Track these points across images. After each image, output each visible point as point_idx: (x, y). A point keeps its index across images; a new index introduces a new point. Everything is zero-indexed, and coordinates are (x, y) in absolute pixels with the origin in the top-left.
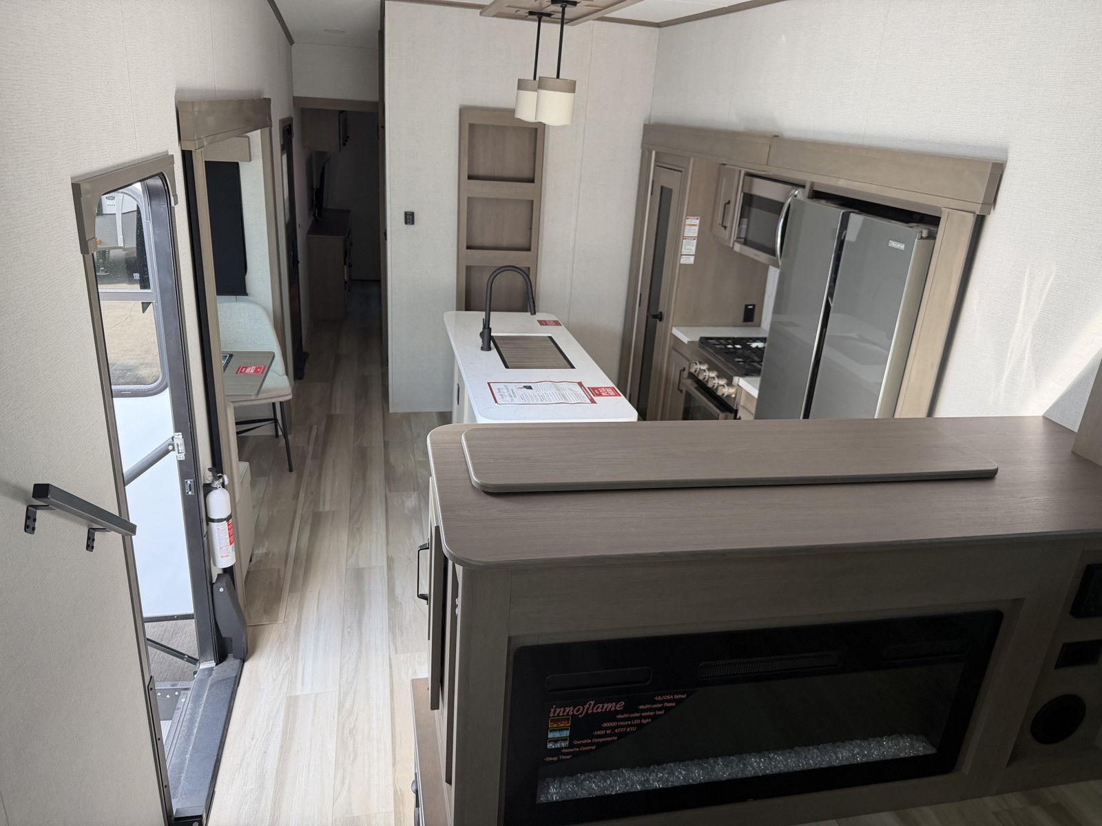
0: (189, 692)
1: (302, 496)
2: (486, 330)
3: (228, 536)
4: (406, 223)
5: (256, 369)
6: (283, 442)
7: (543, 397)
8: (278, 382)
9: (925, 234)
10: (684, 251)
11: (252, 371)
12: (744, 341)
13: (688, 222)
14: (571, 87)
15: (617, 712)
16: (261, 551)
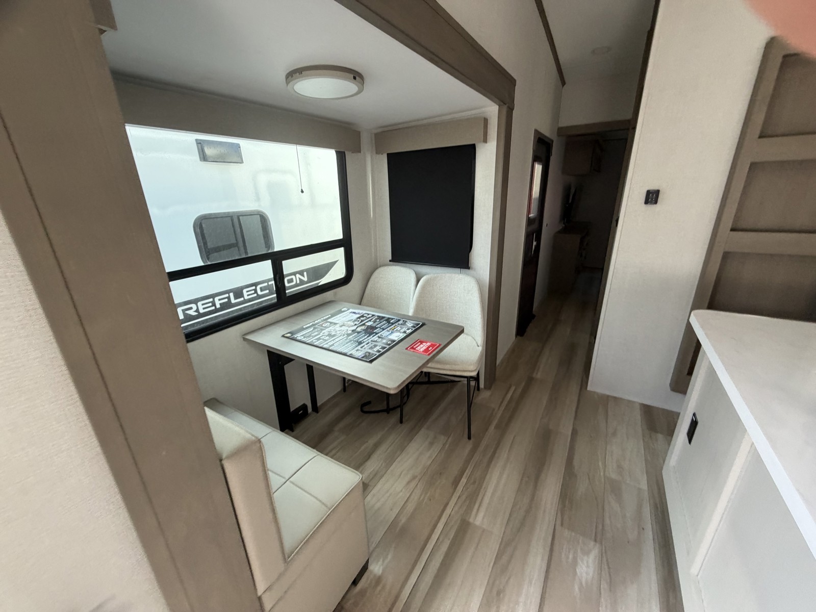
4: (647, 202)
5: (429, 347)
11: (422, 350)
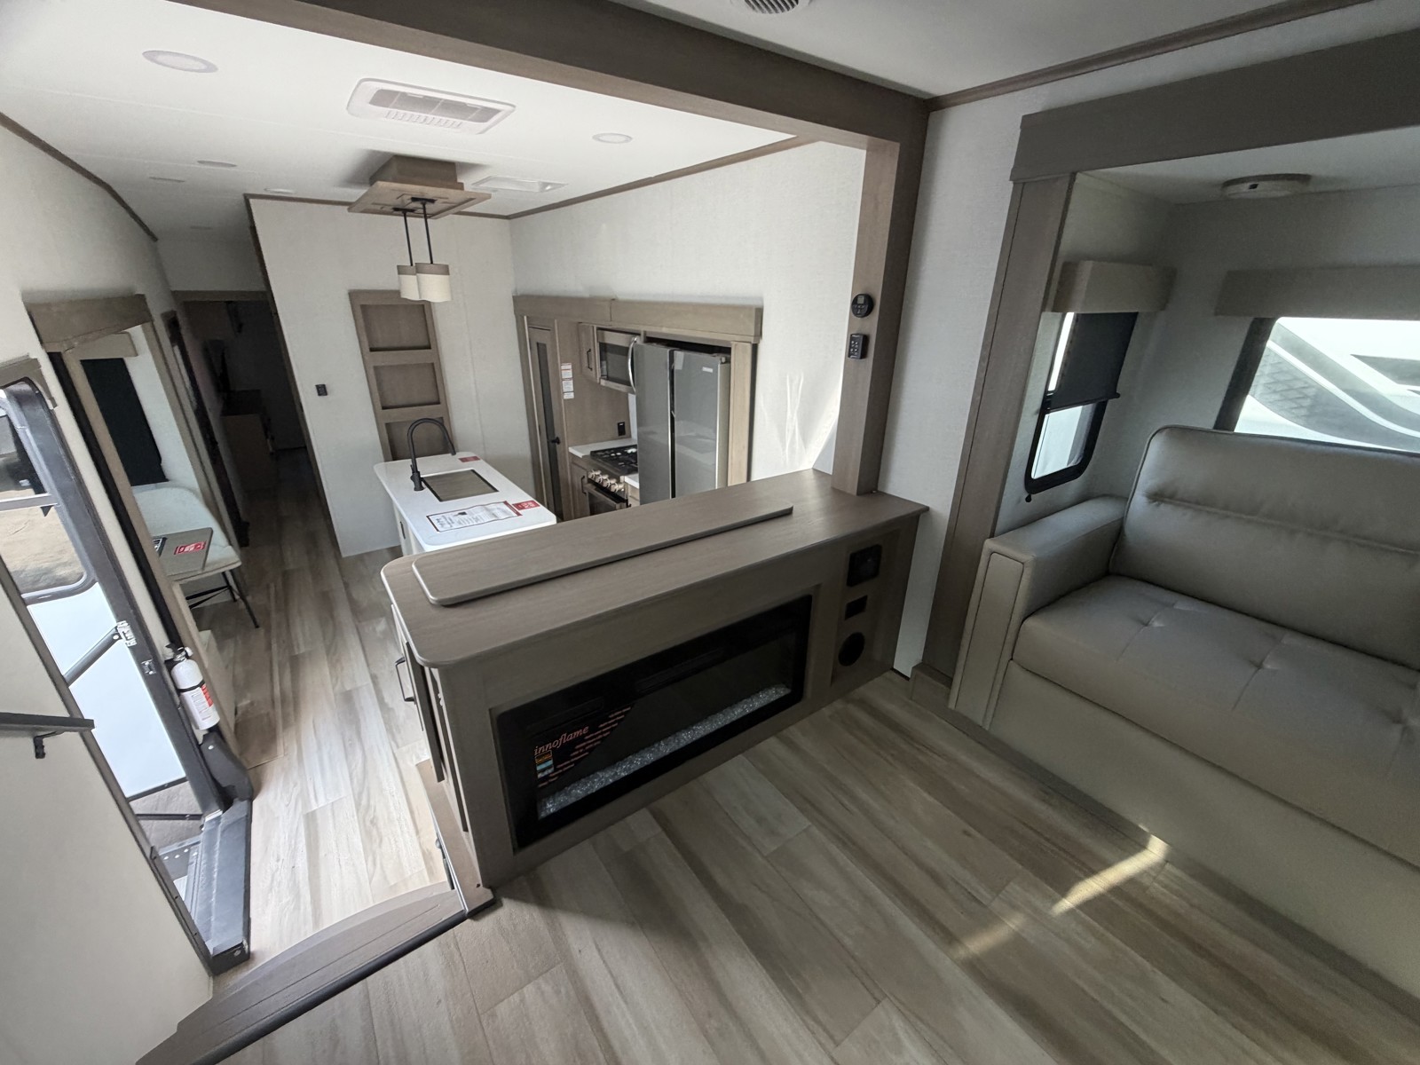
0: (200, 845)
1: (274, 646)
2: (416, 474)
3: (205, 699)
4: (320, 394)
5: (196, 546)
6: (242, 605)
7: (477, 519)
8: (223, 553)
9: (724, 360)
10: (565, 390)
12: (622, 449)
13: (563, 367)
14: (445, 270)
15: (584, 735)
16: (245, 703)
